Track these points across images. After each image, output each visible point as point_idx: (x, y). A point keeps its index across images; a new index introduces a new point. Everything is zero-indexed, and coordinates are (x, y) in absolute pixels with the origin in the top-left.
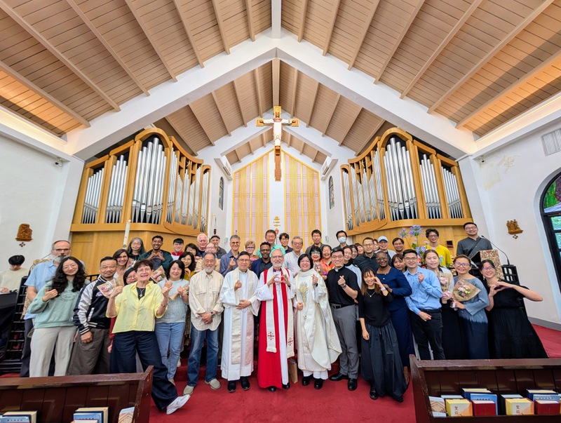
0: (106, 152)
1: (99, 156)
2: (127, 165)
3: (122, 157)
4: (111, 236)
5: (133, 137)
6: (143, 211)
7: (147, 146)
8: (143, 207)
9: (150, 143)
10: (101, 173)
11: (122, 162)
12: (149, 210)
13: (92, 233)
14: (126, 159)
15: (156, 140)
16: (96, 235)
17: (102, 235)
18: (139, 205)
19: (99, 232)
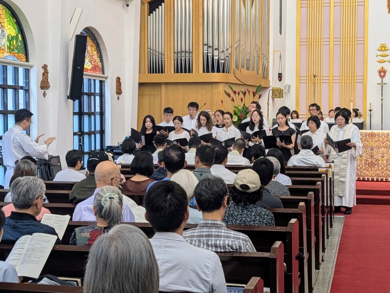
4: (180, 88)
6: (216, 58)
8: (216, 53)
12: (222, 56)
13: (158, 84)
16: (163, 87)
17: (171, 88)
18: (210, 50)
19: (167, 84)
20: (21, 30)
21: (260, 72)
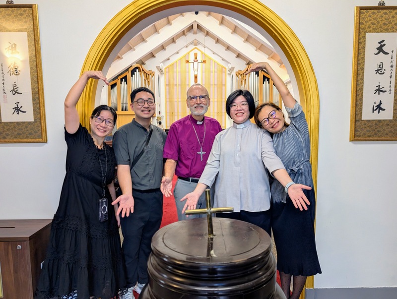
0: (117, 77)
1: (113, 80)
2: (127, 84)
3: (124, 80)
5: (127, 70)
7: (134, 74)
9: (135, 73)
10: (116, 88)
11: (123, 82)
14: (126, 81)
15: (137, 70)
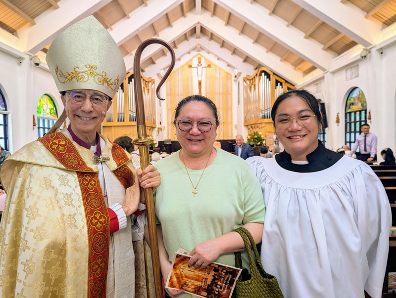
2: (123, 92)
7: (131, 81)
11: (120, 90)
13: (111, 127)
14: (122, 88)
16: (113, 128)
18: (132, 113)
19: (114, 126)
20: (55, 106)
21: (153, 121)
